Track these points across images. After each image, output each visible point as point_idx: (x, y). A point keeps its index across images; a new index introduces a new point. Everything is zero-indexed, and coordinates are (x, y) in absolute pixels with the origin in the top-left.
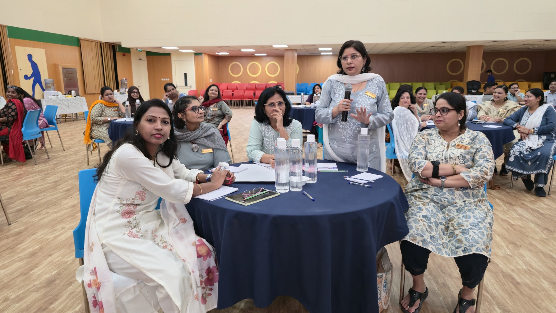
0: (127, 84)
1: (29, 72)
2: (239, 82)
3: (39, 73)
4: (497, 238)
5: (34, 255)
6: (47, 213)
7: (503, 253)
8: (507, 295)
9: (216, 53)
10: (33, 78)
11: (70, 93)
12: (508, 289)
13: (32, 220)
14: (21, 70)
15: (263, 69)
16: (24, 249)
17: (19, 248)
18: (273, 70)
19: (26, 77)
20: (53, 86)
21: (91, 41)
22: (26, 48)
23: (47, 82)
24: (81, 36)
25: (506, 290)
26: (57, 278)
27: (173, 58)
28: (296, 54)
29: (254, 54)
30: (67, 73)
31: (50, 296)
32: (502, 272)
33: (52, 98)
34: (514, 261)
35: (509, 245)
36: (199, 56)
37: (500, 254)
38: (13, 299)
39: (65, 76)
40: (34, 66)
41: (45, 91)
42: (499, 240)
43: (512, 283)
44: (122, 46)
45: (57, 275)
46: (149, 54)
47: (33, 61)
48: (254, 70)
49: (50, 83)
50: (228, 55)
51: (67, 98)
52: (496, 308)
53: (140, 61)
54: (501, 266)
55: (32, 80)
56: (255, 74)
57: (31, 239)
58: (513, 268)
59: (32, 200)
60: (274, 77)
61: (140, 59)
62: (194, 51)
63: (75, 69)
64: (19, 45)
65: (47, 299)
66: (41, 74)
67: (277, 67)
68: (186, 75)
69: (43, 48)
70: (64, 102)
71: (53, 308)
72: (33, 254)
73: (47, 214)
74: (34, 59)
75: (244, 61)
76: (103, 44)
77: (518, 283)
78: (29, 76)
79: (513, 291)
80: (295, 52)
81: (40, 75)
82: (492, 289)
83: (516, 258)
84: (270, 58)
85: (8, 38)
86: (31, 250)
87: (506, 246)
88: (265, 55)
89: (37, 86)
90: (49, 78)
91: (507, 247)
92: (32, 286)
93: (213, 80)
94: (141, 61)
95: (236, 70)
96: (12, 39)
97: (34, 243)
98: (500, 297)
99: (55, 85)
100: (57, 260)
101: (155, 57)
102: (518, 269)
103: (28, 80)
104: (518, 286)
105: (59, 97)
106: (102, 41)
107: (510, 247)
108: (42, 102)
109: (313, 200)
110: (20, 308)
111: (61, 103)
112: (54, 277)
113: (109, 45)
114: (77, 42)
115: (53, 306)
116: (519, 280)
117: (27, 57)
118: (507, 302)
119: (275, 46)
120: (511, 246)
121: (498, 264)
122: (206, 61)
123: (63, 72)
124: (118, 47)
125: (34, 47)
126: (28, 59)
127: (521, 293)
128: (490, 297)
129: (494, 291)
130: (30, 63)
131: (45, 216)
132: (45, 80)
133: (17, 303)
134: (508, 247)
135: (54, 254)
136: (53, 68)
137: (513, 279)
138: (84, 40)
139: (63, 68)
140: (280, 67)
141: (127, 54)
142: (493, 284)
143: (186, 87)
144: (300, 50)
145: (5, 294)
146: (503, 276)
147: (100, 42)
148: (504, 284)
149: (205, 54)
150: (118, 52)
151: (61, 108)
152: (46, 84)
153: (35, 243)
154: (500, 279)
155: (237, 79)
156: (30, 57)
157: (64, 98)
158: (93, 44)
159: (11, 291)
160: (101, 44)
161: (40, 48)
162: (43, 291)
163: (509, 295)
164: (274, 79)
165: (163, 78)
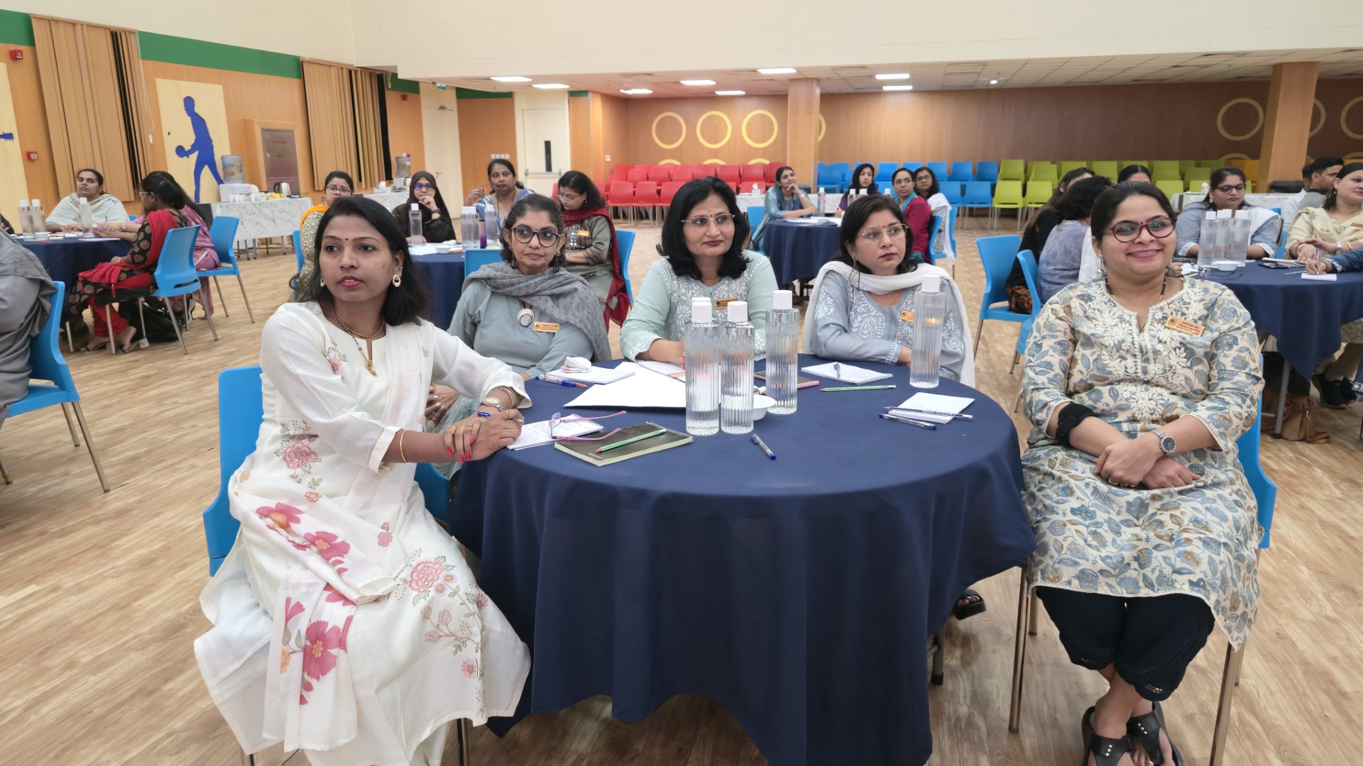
0: (410, 167)
1: (188, 139)
2: (677, 163)
3: (211, 141)
4: (1302, 572)
5: (147, 565)
6: (193, 467)
7: (1311, 612)
8: (1307, 726)
9: (622, 91)
10: (197, 153)
11: (277, 188)
12: (1312, 707)
13: (156, 482)
14: (169, 133)
15: (737, 128)
16: (127, 551)
17: (118, 547)
18: (760, 129)
19: (181, 151)
20: (241, 171)
21: (328, 65)
22: (181, 83)
23: (228, 161)
24: (304, 54)
25: (1309, 711)
26: (191, 619)
27: (519, 104)
28: (818, 91)
29: (714, 93)
30: (273, 142)
31: (168, 661)
32: (1304, 663)
33: (237, 199)
34: (1342, 635)
35: (1333, 592)
36: (581, 99)
37: (1305, 613)
38: (85, 665)
39: (268, 149)
40: (199, 125)
41: (223, 183)
42: (1308, 577)
43: (1327, 693)
44: (399, 77)
45: (191, 613)
46: (464, 94)
47: (196, 114)
48: (714, 132)
49: (232, 165)
50: (652, 94)
51: (271, 200)
52: (1272, 757)
53: (441, 111)
54: (1302, 647)
55: (194, 157)
56: (715, 142)
57: (148, 527)
58: (1335, 652)
59: (165, 437)
60: (764, 148)
61: (442, 108)
62: (567, 87)
63: (293, 132)
64: (165, 77)
65: (159, 669)
66: (214, 143)
67: (772, 123)
68: (548, 144)
69: (220, 83)
70: (263, 209)
71: (170, 690)
72: (147, 562)
73: (193, 471)
74: (197, 110)
75: (690, 108)
76: (356, 72)
77: (1344, 695)
78: (187, 148)
79: (1328, 714)
80: (815, 84)
81: (212, 147)
82: (1268, 707)
83: (1348, 626)
84: (753, 102)
85: (141, 61)
86: (143, 551)
87: (1324, 594)
88: (743, 93)
89: (206, 171)
90: (233, 152)
91: (1327, 596)
92: (132, 635)
93: (612, 158)
94: (445, 113)
95: (669, 131)
96: (150, 63)
97: (151, 537)
98: (1287, 730)
99: (244, 169)
100: (196, 578)
101: (477, 102)
102: (1350, 657)
103: (185, 157)
104: (1344, 703)
105: (253, 197)
106: (352, 66)
107: (1335, 598)
108: (213, 209)
109: (773, 458)
110: (98, 686)
111: (258, 213)
112: (184, 618)
113: (370, 74)
114: (297, 68)
115: (170, 686)
116: (1347, 688)
117: (182, 103)
118: (1306, 745)
119: (764, 72)
120: (1337, 595)
121: (1294, 639)
122: (597, 111)
123: (264, 139)
124: (389, 80)
125: (198, 80)
126: (183, 108)
127: (1350, 721)
128: (1258, 727)
129: (1274, 713)
130: (189, 119)
131: (187, 473)
132: (223, 158)
133: (94, 674)
134: (1329, 595)
135: (191, 564)
136: (241, 130)
137: (1332, 682)
138: (312, 62)
139: (264, 130)
140: (779, 123)
141: (410, 95)
142: (1272, 693)
143: (549, 174)
144: (829, 79)
145: (71, 653)
146: (1305, 673)
147: (350, 68)
148: (1305, 694)
149: (594, 92)
150: (392, 89)
151: (257, 224)
152: (225, 167)
153: (156, 535)
154: (1295, 681)
155: (672, 154)
156: (189, 103)
157: (264, 200)
158: (333, 71)
159: (84, 645)
160: (350, 72)
161: (213, 82)
162: (154, 649)
163: (1315, 723)
164: (763, 154)
165: (495, 153)
